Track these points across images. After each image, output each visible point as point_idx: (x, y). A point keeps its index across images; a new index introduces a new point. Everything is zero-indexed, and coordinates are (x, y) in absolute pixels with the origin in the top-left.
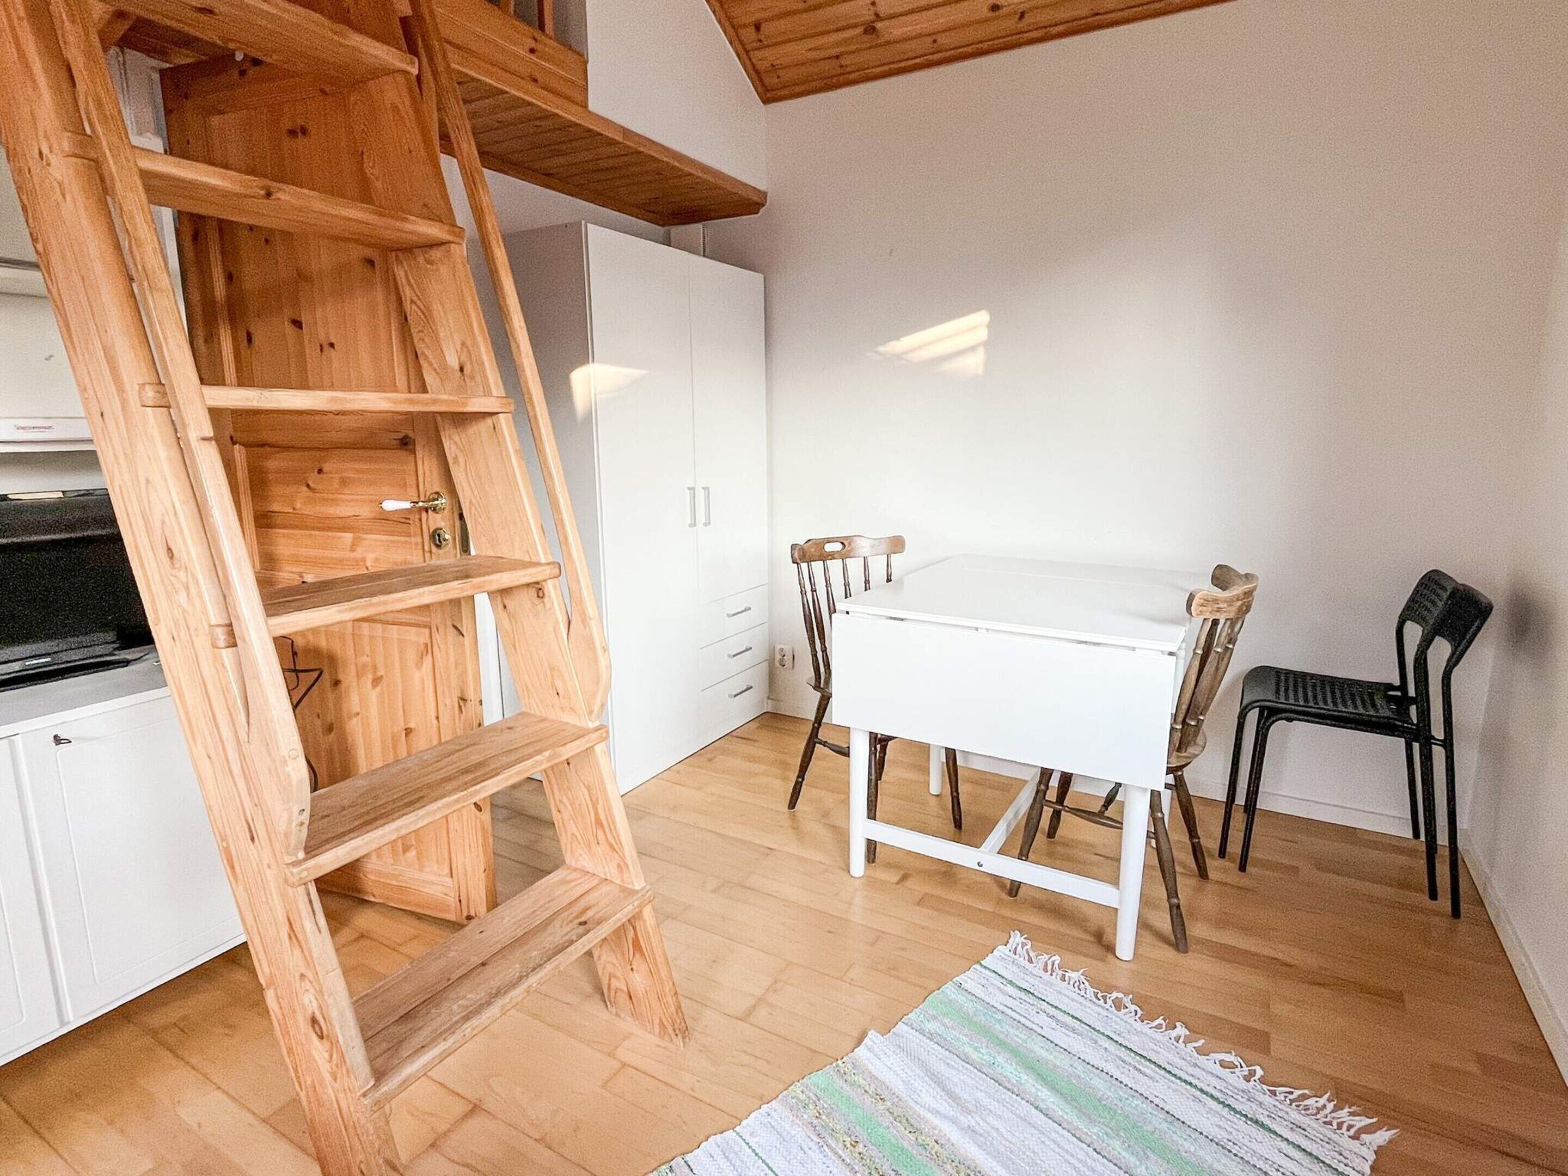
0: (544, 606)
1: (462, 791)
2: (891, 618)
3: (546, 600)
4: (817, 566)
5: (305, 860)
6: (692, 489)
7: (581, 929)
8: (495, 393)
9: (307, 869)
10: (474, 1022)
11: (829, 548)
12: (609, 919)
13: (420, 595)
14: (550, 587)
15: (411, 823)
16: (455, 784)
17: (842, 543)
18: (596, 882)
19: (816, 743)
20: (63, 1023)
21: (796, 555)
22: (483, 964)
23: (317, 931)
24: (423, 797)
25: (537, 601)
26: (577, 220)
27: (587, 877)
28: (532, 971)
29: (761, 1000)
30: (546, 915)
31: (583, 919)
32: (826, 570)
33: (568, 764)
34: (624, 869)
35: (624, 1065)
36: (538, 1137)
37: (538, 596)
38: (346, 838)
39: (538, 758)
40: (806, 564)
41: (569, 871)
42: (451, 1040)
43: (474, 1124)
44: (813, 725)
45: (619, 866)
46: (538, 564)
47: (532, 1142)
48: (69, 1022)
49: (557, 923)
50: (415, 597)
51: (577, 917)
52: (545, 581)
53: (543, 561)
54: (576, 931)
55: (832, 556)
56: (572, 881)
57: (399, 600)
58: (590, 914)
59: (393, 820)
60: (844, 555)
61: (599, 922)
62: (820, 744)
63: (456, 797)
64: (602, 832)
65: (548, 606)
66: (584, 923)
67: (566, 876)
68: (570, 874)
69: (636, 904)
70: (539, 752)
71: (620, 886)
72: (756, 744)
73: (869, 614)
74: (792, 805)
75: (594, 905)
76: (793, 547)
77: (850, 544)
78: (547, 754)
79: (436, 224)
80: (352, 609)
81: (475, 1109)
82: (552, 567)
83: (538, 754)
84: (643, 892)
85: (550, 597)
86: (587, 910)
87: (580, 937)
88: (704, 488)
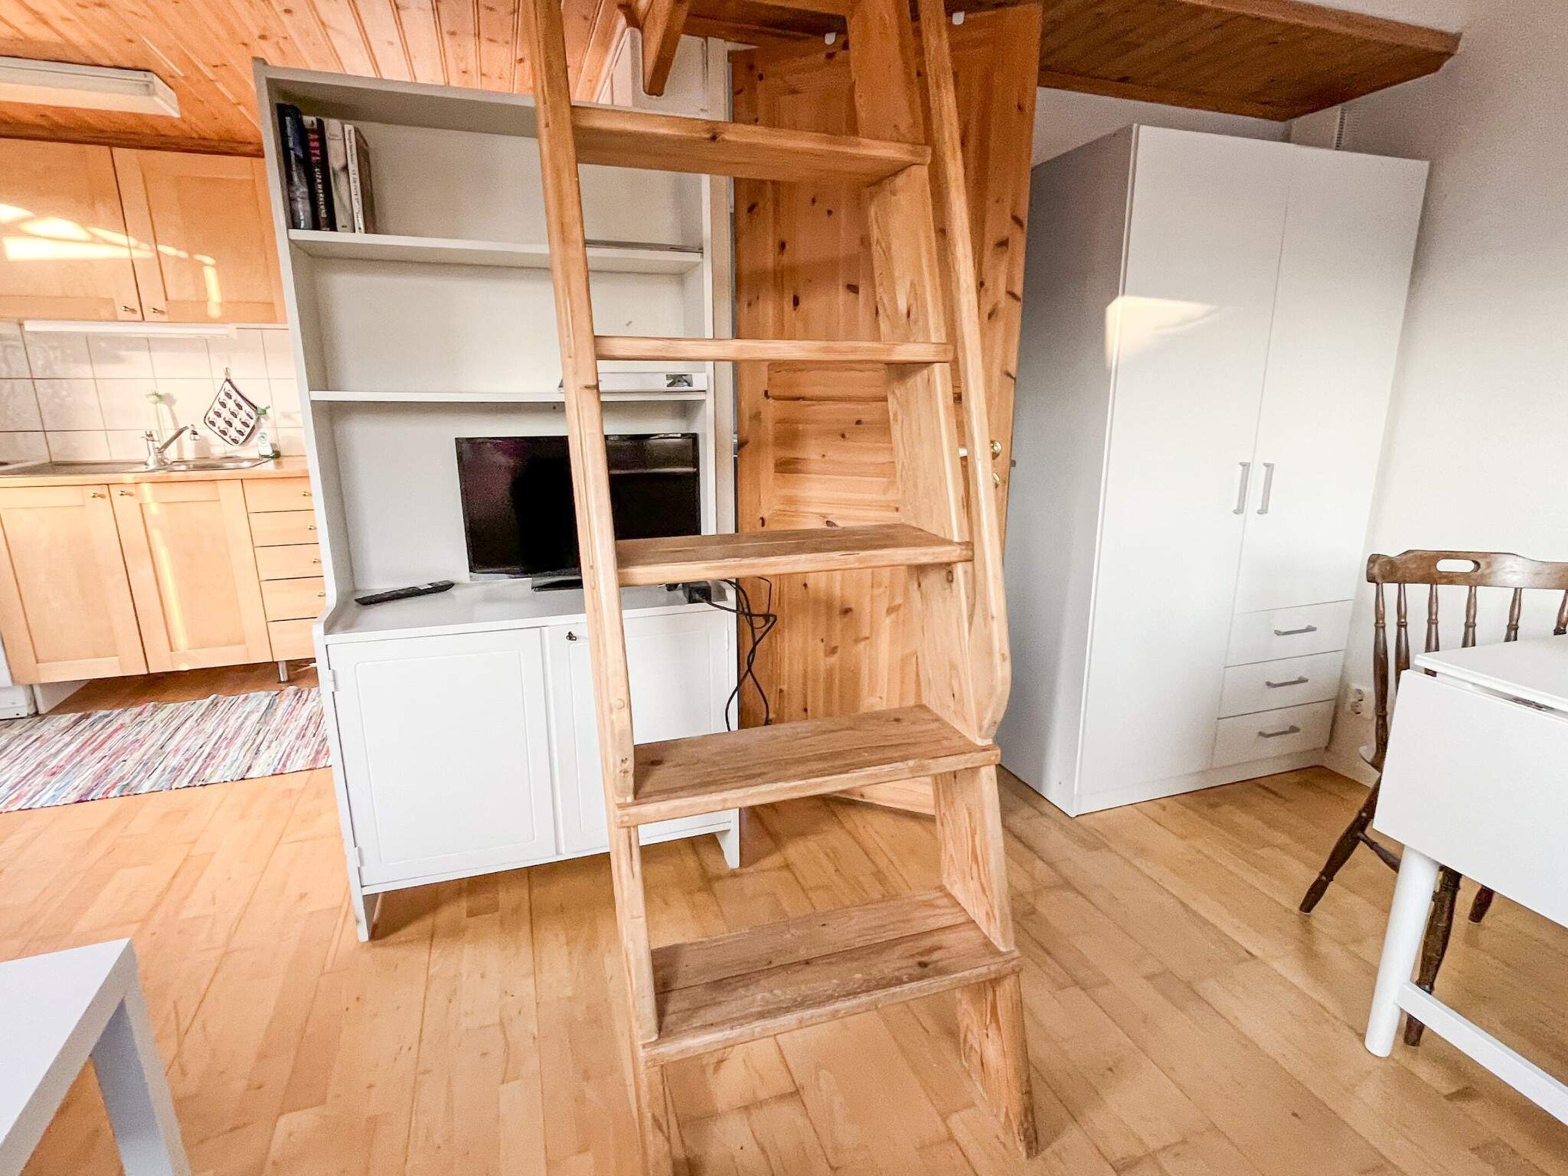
0: (951, 592)
1: (801, 780)
2: (1517, 700)
3: (954, 584)
4: (1417, 593)
5: (632, 805)
6: (1245, 465)
7: (918, 971)
8: (934, 340)
9: (628, 815)
10: (769, 1023)
11: (1444, 566)
12: (953, 973)
13: (796, 562)
14: (959, 570)
15: (738, 798)
16: (801, 769)
17: (1475, 562)
18: (962, 919)
19: (1358, 839)
20: (558, 853)
21: (1376, 571)
22: (807, 963)
23: (631, 875)
24: (764, 773)
25: (947, 585)
26: (1125, 124)
27: (953, 910)
28: (845, 996)
29: (1151, 1156)
30: (892, 935)
31: (924, 959)
32: (1433, 601)
33: (955, 777)
34: (992, 920)
35: (951, 1138)
36: (833, 1164)
37: (948, 580)
38: (674, 795)
39: (899, 765)
40: (1395, 586)
41: (939, 894)
42: (736, 1032)
43: (788, 1111)
44: (1360, 813)
45: (987, 914)
46: (950, 543)
47: (826, 1165)
48: (561, 854)
49: (898, 950)
50: (789, 563)
51: (921, 954)
52: (955, 563)
53: (956, 539)
54: (911, 971)
55: (1451, 578)
56: (938, 907)
57: (770, 565)
58: (936, 956)
59: (722, 791)
60: (1474, 580)
61: (942, 972)
62: (1365, 841)
63: (793, 784)
64: (976, 866)
65: (955, 592)
66: (923, 965)
67: (937, 898)
68: (941, 897)
69: (993, 968)
70: (904, 759)
71: (985, 937)
72: (1288, 804)
73: (1474, 684)
74: (1309, 903)
75: (945, 948)
76: (1373, 559)
77: (1489, 565)
78: (911, 763)
79: (893, 144)
80: (720, 568)
81: (796, 1094)
82: (963, 547)
83: (902, 761)
84: (1008, 957)
85: (958, 583)
86: (935, 950)
87: (912, 979)
88: (1267, 465)
